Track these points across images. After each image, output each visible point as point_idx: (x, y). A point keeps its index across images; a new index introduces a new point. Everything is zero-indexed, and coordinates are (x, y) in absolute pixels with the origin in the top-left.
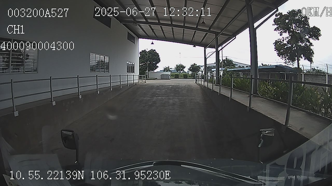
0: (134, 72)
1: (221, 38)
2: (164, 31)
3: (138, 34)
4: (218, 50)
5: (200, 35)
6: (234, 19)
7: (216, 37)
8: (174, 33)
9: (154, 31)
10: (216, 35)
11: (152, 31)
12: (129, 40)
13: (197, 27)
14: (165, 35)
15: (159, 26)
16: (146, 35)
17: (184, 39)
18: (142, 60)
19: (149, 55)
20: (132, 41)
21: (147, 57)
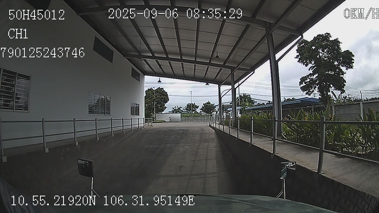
0: (139, 115)
1: (237, 73)
2: (173, 67)
3: (144, 70)
4: (235, 88)
5: (213, 72)
6: (252, 52)
7: (231, 72)
8: (184, 69)
9: (161, 66)
10: (232, 70)
11: (159, 67)
12: (133, 77)
13: (210, 62)
14: (174, 71)
15: (168, 61)
16: (152, 71)
17: (196, 76)
18: (148, 100)
19: (156, 94)
20: (137, 79)
21: (154, 97)
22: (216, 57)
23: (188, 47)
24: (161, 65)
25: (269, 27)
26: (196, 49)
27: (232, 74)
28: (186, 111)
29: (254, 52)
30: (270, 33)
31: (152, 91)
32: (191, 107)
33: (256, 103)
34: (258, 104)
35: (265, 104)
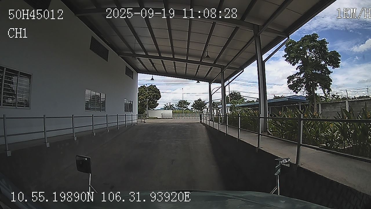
0: (132, 111)
1: (227, 72)
2: (165, 66)
3: (137, 68)
4: (225, 85)
6: (241, 52)
8: (176, 67)
11: (152, 65)
12: (127, 75)
13: (201, 61)
14: (166, 69)
15: (160, 60)
16: (145, 69)
17: (187, 74)
18: (140, 97)
19: (148, 91)
20: (130, 77)
21: (146, 94)
22: (207, 57)
23: (180, 46)
24: (154, 64)
25: (257, 30)
26: (188, 49)
27: (222, 72)
28: (177, 107)
29: (243, 52)
30: (258, 34)
31: (145, 89)
32: (183, 103)
33: (245, 100)
34: (247, 101)
35: (255, 101)
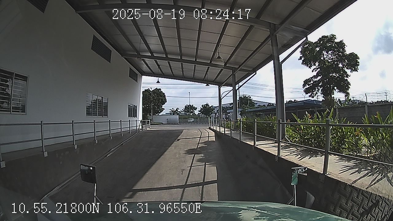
0: (137, 117)
1: (238, 74)
2: (172, 68)
5: (213, 72)
6: (255, 53)
7: (233, 73)
8: (184, 69)
9: (160, 67)
11: (158, 67)
12: (131, 77)
13: (211, 62)
14: (173, 71)
15: (167, 61)
16: (150, 71)
17: (195, 77)
18: (145, 102)
19: (153, 95)
20: (134, 79)
21: (151, 98)
22: (218, 58)
23: (189, 47)
24: (160, 65)
25: (273, 29)
26: (197, 49)
28: (183, 112)
29: (257, 53)
30: (274, 34)
32: (189, 108)
33: (256, 105)
34: (258, 106)
35: (266, 105)
